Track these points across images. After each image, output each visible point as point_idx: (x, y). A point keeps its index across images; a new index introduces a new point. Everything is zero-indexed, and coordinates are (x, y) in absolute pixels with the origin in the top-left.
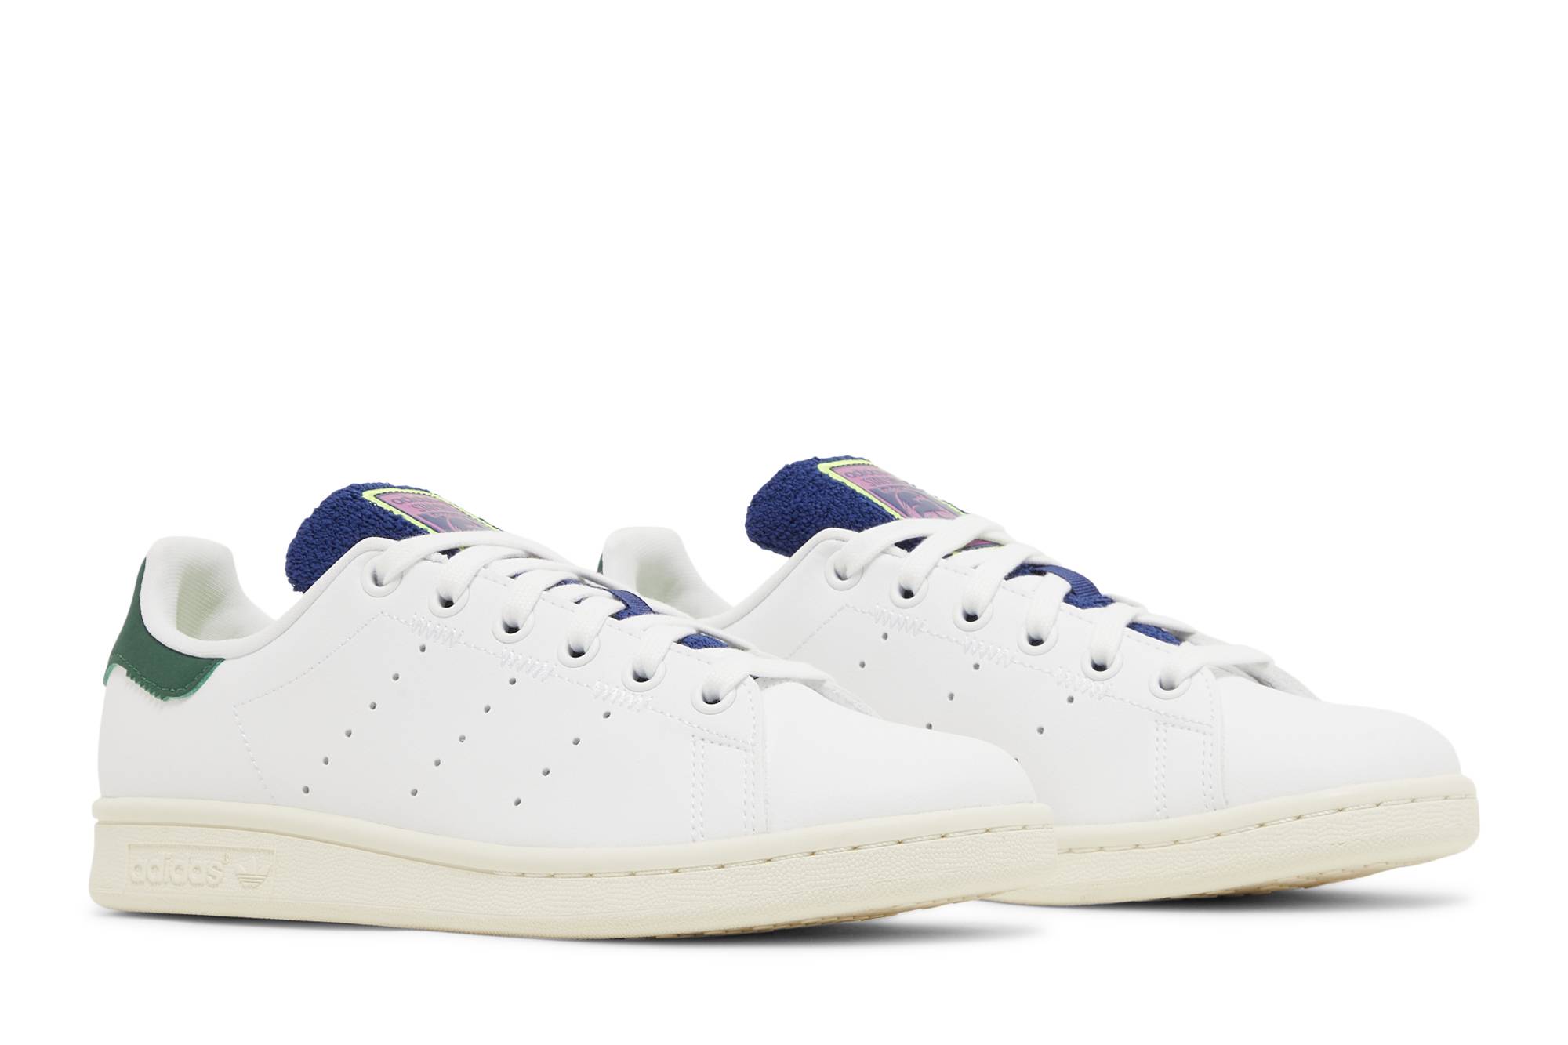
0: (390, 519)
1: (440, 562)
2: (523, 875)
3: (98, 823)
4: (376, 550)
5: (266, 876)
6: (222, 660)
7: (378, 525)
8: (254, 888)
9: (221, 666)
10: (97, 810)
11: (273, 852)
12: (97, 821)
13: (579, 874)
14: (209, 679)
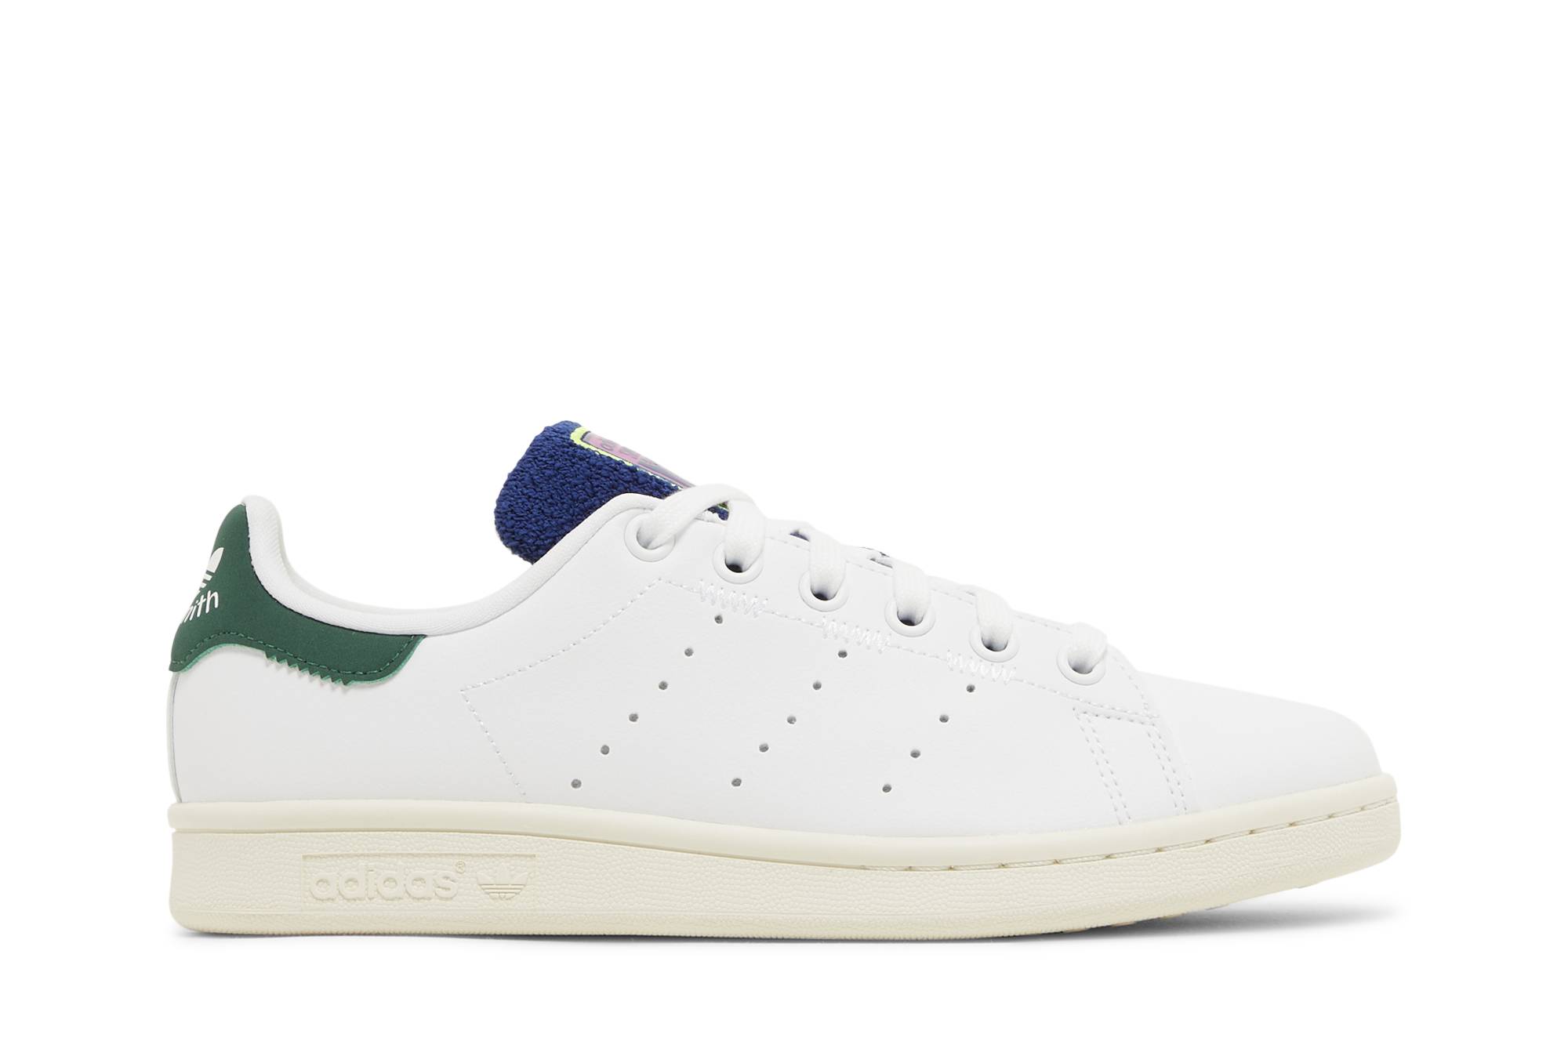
0: (625, 470)
1: (712, 521)
2: (910, 868)
3: (175, 833)
4: (638, 508)
5: (524, 885)
6: (424, 636)
7: (612, 477)
8: (510, 899)
9: (423, 642)
10: (173, 816)
11: (534, 856)
12: (174, 830)
13: (992, 864)
14: (409, 661)
